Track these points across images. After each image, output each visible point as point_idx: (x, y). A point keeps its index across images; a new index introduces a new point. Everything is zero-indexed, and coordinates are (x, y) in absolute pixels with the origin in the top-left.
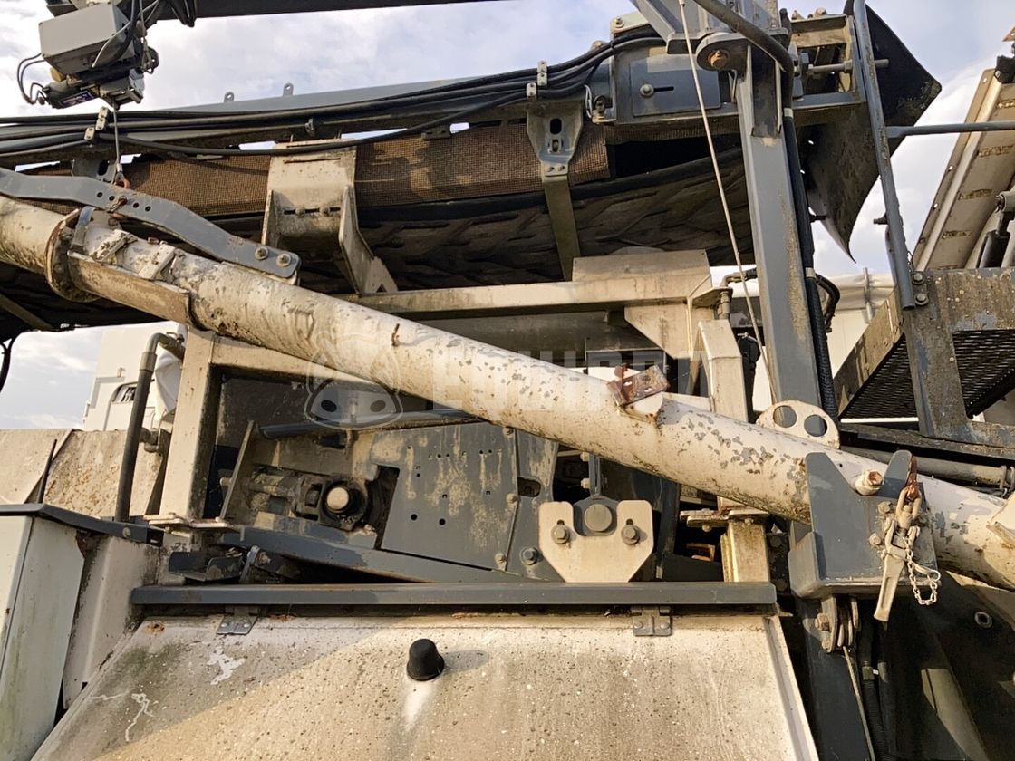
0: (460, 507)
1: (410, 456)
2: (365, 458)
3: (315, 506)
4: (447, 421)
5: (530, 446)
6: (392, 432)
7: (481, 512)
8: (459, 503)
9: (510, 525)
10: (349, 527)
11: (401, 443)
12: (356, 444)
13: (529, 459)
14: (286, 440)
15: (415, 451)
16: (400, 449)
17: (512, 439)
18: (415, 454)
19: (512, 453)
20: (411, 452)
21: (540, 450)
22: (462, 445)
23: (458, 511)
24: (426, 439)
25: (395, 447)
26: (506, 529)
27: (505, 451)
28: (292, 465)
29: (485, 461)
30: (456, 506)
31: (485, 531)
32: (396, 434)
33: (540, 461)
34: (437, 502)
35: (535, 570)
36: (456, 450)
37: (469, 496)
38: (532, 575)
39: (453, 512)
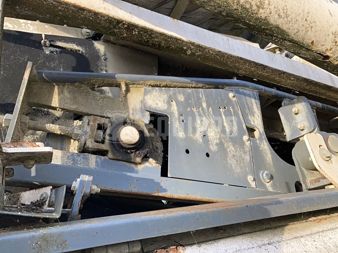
0: (217, 144)
1: (174, 107)
2: (138, 106)
3: (103, 142)
4: (193, 86)
5: (246, 106)
6: (157, 88)
7: (231, 148)
8: (216, 141)
9: (250, 156)
10: (138, 160)
11: (165, 97)
12: (129, 95)
13: (248, 115)
14: (64, 86)
15: (176, 103)
16: (166, 101)
17: (235, 101)
18: (177, 105)
19: (239, 110)
20: (174, 103)
21: (252, 109)
22: (207, 103)
23: (216, 147)
24: (182, 96)
25: (162, 100)
26: (249, 159)
27: (233, 108)
28: (73, 107)
29: (224, 114)
30: (214, 143)
31: (237, 161)
32: (161, 91)
33: (254, 116)
34: (201, 141)
35: (272, 186)
36: (204, 105)
37: (220, 136)
38: (270, 189)
39: (213, 148)
